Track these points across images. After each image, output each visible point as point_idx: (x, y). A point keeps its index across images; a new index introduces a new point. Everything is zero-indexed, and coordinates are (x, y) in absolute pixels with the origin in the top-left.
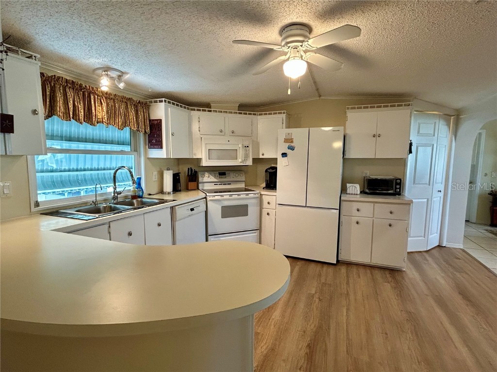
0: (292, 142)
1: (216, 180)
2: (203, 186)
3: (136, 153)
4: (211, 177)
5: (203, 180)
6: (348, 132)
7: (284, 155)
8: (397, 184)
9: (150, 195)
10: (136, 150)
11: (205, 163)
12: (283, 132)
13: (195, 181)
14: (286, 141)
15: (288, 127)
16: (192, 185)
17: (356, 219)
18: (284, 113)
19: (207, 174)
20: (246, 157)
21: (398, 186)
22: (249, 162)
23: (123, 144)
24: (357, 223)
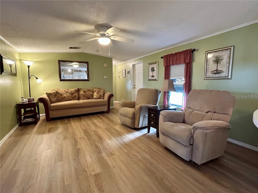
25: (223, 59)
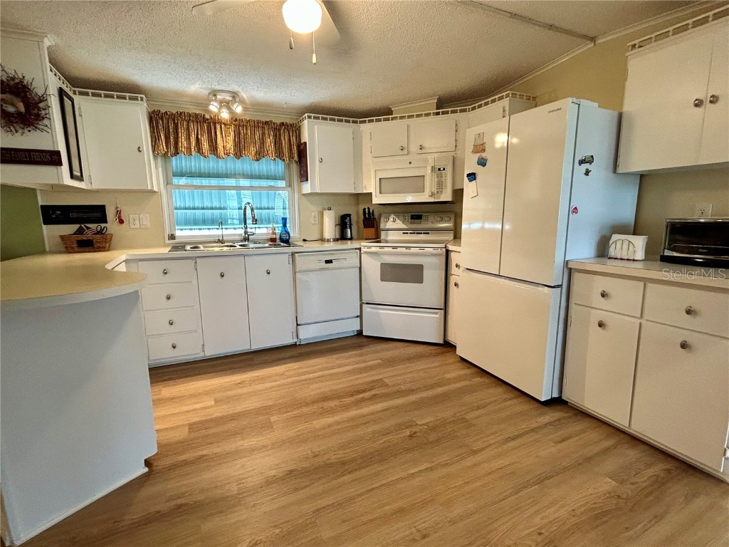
0: (484, 150)
1: (405, 227)
2: (387, 235)
3: (289, 189)
4: (398, 221)
5: (385, 225)
7: (472, 176)
9: (304, 240)
10: (290, 186)
11: (374, 199)
12: (472, 134)
13: (373, 227)
14: (475, 151)
16: (368, 232)
17: (602, 316)
18: (507, 96)
19: (391, 218)
20: (440, 186)
22: (446, 196)
23: (275, 178)
24: (600, 325)
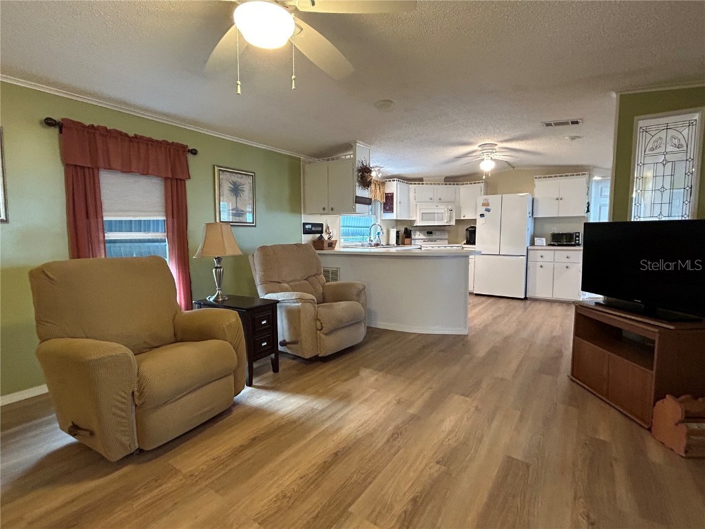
0: (488, 206)
1: (424, 238)
2: (414, 242)
4: (421, 235)
5: (415, 237)
6: (536, 196)
7: (482, 215)
8: (576, 237)
11: (418, 223)
12: (481, 199)
13: (409, 238)
14: (484, 205)
15: (486, 194)
16: (407, 240)
17: (541, 264)
18: (482, 182)
19: (418, 233)
20: (451, 218)
21: (577, 239)
22: (453, 223)
24: (541, 267)
25: (243, 191)
